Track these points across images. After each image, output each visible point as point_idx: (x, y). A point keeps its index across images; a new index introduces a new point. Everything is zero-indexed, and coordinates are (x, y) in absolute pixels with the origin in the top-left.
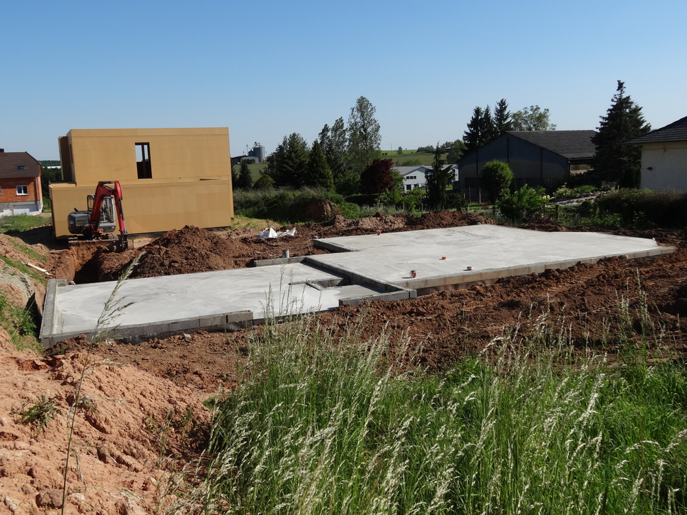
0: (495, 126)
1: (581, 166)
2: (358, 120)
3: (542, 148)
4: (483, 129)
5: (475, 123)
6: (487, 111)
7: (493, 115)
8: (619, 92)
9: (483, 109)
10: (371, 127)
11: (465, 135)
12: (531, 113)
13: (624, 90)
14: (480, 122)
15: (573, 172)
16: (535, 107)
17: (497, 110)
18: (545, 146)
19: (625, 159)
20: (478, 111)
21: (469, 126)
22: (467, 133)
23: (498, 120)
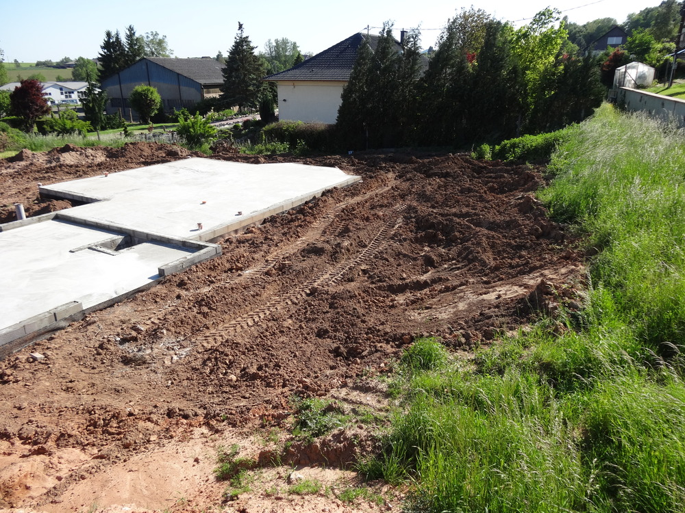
0: (127, 49)
1: (211, 90)
3: (178, 74)
4: (116, 52)
5: (107, 45)
6: (117, 34)
7: (124, 40)
8: (240, 31)
9: (113, 34)
11: (100, 56)
12: (152, 38)
13: (244, 30)
14: (111, 44)
15: (207, 96)
16: (154, 33)
17: (128, 36)
18: (180, 72)
19: (251, 88)
20: (109, 34)
21: (102, 48)
22: (101, 55)
23: (129, 44)
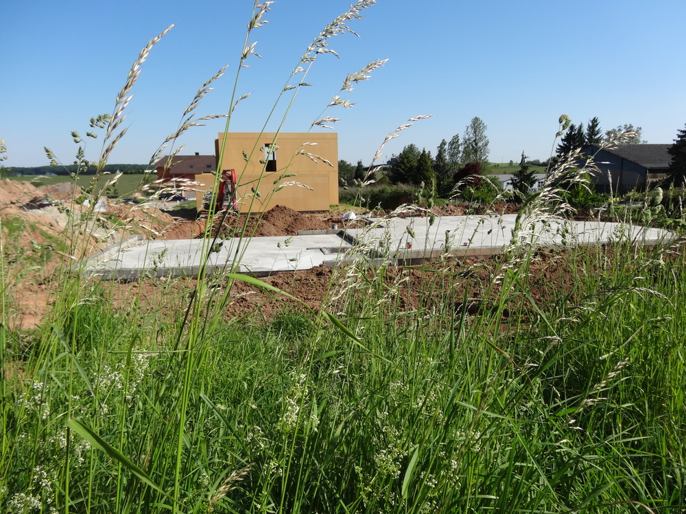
0: (586, 140)
1: (659, 174)
2: (471, 136)
3: (623, 159)
4: (575, 143)
5: (569, 138)
6: (581, 127)
7: (585, 131)
9: (577, 127)
10: (482, 142)
14: (573, 137)
15: (650, 180)
16: (628, 126)
17: (590, 127)
18: (626, 157)
20: (571, 128)
21: (562, 140)
22: (560, 146)
23: (589, 135)
